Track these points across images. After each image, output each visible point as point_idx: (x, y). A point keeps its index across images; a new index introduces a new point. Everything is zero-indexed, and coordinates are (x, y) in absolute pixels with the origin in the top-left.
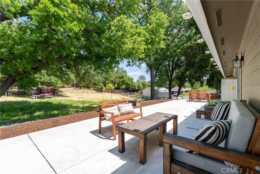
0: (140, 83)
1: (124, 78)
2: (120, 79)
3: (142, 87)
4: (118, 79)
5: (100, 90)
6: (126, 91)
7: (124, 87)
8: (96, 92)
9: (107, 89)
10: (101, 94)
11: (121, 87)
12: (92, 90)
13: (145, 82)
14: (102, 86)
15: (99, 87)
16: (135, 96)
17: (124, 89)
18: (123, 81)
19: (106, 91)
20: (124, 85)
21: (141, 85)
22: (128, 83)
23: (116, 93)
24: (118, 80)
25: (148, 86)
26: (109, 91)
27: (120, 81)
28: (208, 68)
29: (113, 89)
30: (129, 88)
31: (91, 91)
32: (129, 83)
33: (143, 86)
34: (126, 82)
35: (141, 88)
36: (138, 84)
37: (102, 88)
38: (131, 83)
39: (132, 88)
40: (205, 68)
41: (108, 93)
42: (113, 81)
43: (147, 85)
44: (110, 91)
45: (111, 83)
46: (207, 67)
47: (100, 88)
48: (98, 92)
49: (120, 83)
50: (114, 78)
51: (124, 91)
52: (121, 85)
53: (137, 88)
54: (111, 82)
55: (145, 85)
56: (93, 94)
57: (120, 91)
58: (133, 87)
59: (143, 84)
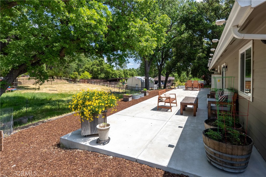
0: (121, 72)
1: (103, 66)
2: (98, 66)
3: (123, 75)
4: (95, 66)
5: (74, 80)
6: (105, 80)
7: (103, 75)
8: (68, 82)
9: (82, 79)
10: (75, 85)
11: (100, 76)
12: (63, 80)
13: (126, 70)
14: (77, 75)
15: (72, 76)
16: (119, 86)
17: (103, 79)
18: (102, 69)
19: (82, 80)
20: (103, 73)
21: (122, 73)
22: (107, 71)
23: (94, 83)
24: (95, 68)
25: (130, 75)
26: (85, 81)
27: (98, 69)
28: (195, 61)
29: (90, 78)
30: (109, 77)
31: (61, 81)
32: (110, 71)
33: (125, 75)
34: (105, 70)
35: (122, 77)
36: (119, 72)
37: (76, 77)
38: (111, 71)
39: (113, 78)
40: (193, 60)
41: (84, 84)
42: (89, 69)
43: (128, 74)
44: (87, 81)
45: (86, 71)
46: (195, 59)
47: (74, 77)
48: (71, 83)
49: (98, 71)
50: (90, 66)
51: (102, 80)
52: (100, 74)
53: (118, 77)
54: (87, 69)
55: (127, 74)
56: (65, 85)
57: (98, 81)
58: (113, 76)
59: (124, 73)
